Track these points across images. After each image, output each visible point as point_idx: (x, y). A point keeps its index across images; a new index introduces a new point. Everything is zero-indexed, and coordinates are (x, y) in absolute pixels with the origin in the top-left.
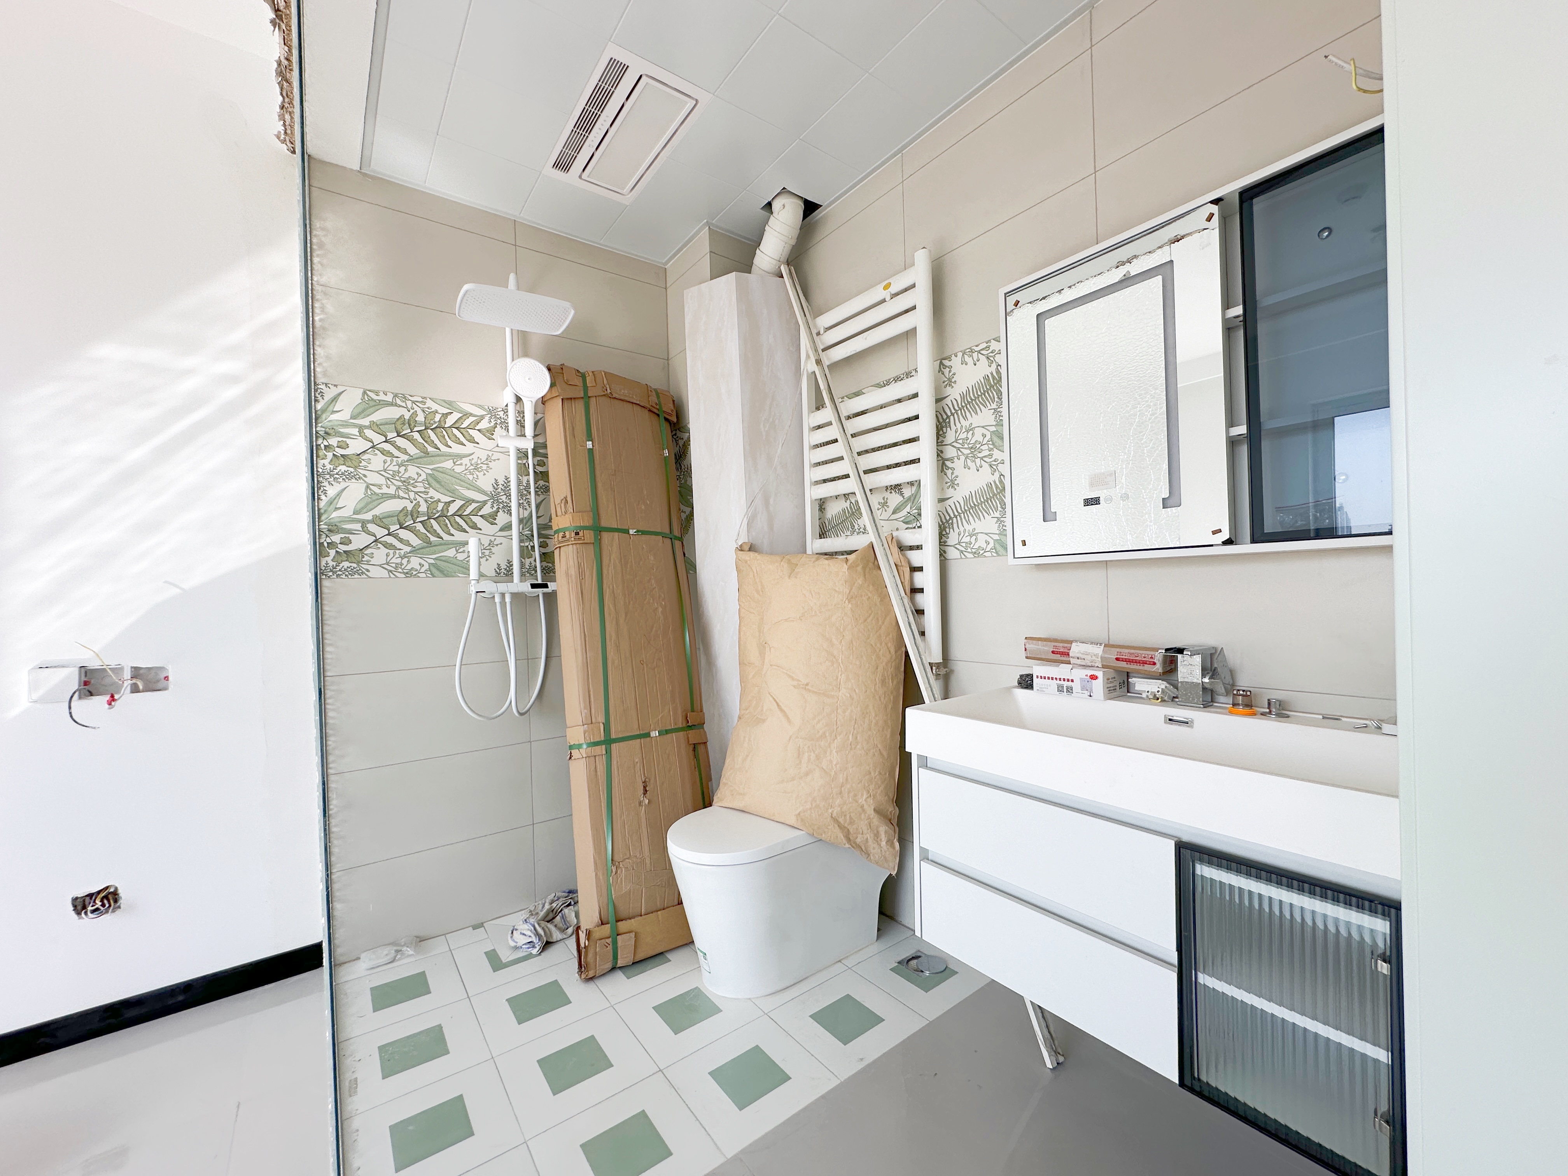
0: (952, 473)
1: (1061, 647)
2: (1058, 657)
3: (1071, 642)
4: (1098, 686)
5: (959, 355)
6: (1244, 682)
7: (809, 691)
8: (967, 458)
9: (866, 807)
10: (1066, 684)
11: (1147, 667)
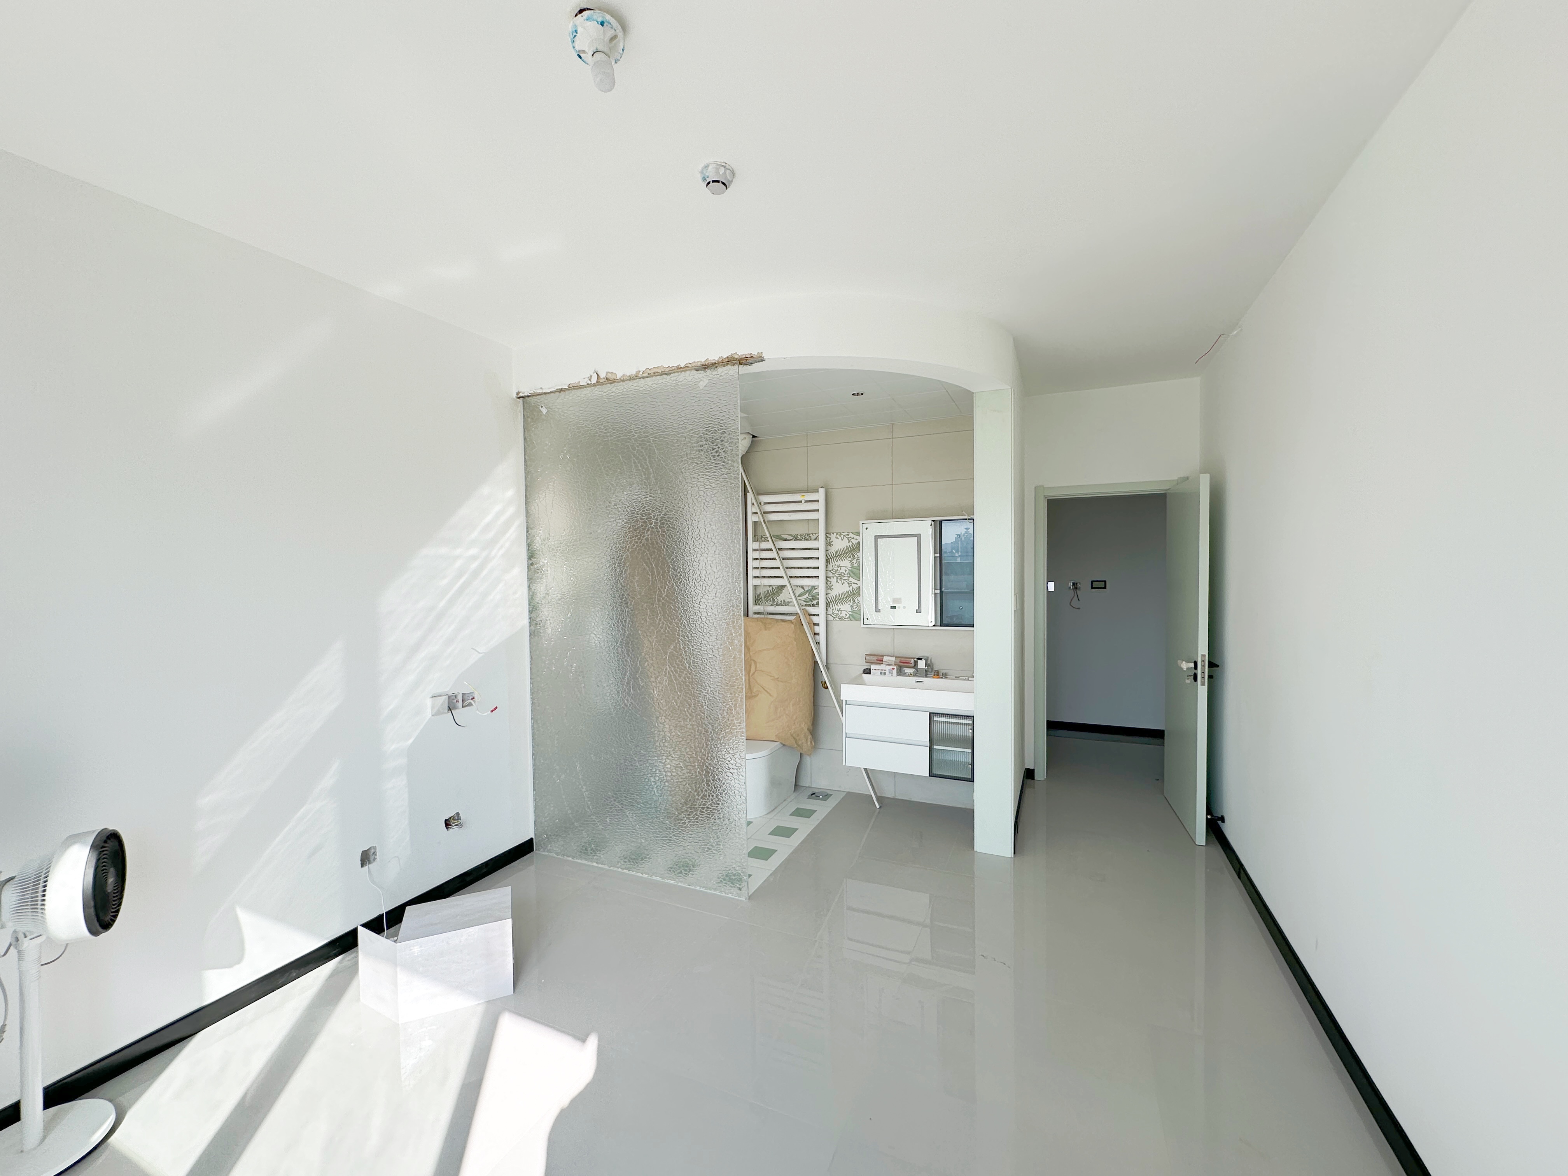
0: (830, 584)
1: (880, 658)
2: (878, 662)
3: (883, 656)
4: (895, 671)
5: (835, 534)
6: (936, 668)
7: (779, 681)
8: (837, 578)
9: (804, 728)
10: (883, 671)
11: (909, 665)
